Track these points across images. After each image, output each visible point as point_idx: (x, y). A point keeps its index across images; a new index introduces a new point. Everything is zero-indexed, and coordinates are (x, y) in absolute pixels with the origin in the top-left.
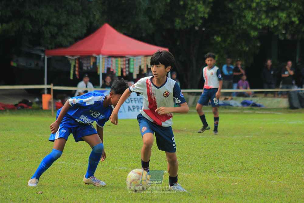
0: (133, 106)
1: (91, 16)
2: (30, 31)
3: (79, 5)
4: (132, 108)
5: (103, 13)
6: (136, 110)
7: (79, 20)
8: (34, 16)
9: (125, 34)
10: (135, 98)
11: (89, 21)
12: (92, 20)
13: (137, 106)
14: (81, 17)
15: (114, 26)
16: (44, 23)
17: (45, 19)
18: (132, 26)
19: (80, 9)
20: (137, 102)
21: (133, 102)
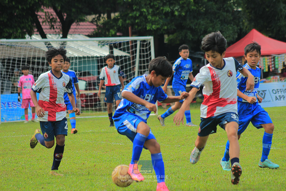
0: (280, 96)
1: (241, 23)
2: (190, 39)
3: (230, 15)
4: (278, 98)
5: (250, 21)
6: (282, 99)
7: (231, 28)
8: (194, 27)
9: (270, 37)
10: (281, 89)
11: (239, 28)
12: (242, 27)
13: (283, 96)
14: (232, 25)
15: (260, 31)
16: (202, 32)
17: (203, 29)
18: (275, 30)
19: (232, 18)
20: (283, 92)
21: (280, 92)
